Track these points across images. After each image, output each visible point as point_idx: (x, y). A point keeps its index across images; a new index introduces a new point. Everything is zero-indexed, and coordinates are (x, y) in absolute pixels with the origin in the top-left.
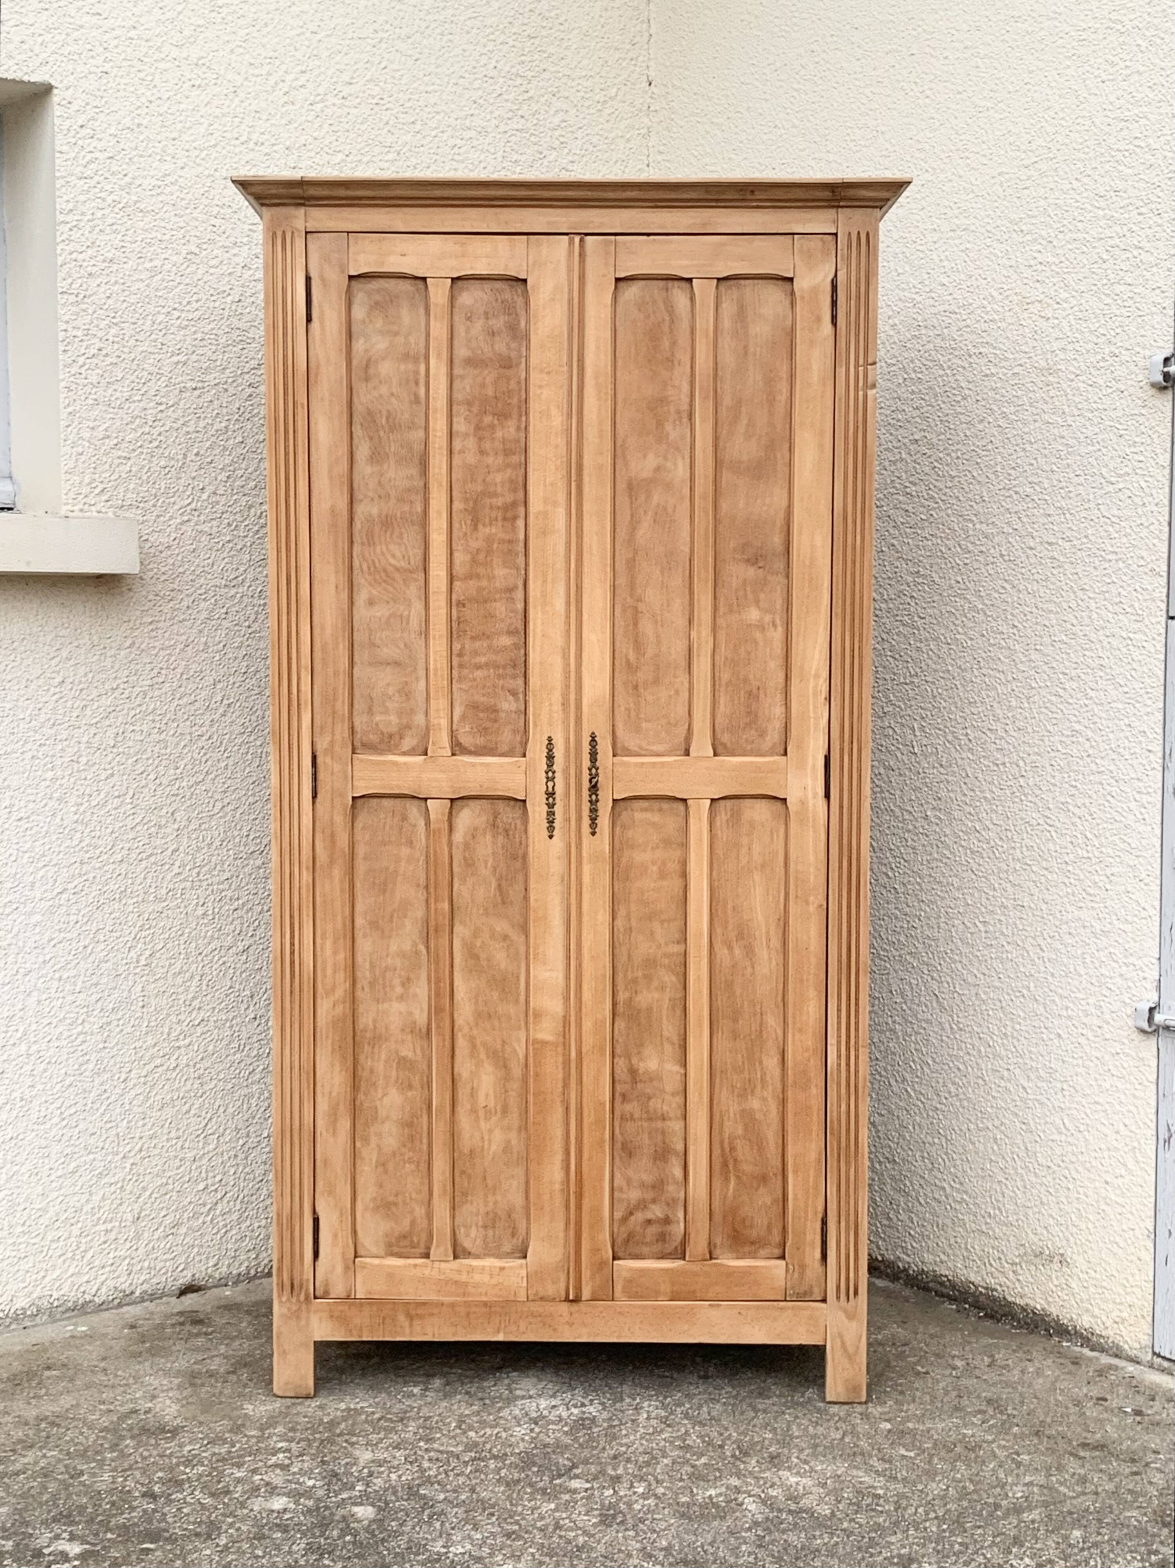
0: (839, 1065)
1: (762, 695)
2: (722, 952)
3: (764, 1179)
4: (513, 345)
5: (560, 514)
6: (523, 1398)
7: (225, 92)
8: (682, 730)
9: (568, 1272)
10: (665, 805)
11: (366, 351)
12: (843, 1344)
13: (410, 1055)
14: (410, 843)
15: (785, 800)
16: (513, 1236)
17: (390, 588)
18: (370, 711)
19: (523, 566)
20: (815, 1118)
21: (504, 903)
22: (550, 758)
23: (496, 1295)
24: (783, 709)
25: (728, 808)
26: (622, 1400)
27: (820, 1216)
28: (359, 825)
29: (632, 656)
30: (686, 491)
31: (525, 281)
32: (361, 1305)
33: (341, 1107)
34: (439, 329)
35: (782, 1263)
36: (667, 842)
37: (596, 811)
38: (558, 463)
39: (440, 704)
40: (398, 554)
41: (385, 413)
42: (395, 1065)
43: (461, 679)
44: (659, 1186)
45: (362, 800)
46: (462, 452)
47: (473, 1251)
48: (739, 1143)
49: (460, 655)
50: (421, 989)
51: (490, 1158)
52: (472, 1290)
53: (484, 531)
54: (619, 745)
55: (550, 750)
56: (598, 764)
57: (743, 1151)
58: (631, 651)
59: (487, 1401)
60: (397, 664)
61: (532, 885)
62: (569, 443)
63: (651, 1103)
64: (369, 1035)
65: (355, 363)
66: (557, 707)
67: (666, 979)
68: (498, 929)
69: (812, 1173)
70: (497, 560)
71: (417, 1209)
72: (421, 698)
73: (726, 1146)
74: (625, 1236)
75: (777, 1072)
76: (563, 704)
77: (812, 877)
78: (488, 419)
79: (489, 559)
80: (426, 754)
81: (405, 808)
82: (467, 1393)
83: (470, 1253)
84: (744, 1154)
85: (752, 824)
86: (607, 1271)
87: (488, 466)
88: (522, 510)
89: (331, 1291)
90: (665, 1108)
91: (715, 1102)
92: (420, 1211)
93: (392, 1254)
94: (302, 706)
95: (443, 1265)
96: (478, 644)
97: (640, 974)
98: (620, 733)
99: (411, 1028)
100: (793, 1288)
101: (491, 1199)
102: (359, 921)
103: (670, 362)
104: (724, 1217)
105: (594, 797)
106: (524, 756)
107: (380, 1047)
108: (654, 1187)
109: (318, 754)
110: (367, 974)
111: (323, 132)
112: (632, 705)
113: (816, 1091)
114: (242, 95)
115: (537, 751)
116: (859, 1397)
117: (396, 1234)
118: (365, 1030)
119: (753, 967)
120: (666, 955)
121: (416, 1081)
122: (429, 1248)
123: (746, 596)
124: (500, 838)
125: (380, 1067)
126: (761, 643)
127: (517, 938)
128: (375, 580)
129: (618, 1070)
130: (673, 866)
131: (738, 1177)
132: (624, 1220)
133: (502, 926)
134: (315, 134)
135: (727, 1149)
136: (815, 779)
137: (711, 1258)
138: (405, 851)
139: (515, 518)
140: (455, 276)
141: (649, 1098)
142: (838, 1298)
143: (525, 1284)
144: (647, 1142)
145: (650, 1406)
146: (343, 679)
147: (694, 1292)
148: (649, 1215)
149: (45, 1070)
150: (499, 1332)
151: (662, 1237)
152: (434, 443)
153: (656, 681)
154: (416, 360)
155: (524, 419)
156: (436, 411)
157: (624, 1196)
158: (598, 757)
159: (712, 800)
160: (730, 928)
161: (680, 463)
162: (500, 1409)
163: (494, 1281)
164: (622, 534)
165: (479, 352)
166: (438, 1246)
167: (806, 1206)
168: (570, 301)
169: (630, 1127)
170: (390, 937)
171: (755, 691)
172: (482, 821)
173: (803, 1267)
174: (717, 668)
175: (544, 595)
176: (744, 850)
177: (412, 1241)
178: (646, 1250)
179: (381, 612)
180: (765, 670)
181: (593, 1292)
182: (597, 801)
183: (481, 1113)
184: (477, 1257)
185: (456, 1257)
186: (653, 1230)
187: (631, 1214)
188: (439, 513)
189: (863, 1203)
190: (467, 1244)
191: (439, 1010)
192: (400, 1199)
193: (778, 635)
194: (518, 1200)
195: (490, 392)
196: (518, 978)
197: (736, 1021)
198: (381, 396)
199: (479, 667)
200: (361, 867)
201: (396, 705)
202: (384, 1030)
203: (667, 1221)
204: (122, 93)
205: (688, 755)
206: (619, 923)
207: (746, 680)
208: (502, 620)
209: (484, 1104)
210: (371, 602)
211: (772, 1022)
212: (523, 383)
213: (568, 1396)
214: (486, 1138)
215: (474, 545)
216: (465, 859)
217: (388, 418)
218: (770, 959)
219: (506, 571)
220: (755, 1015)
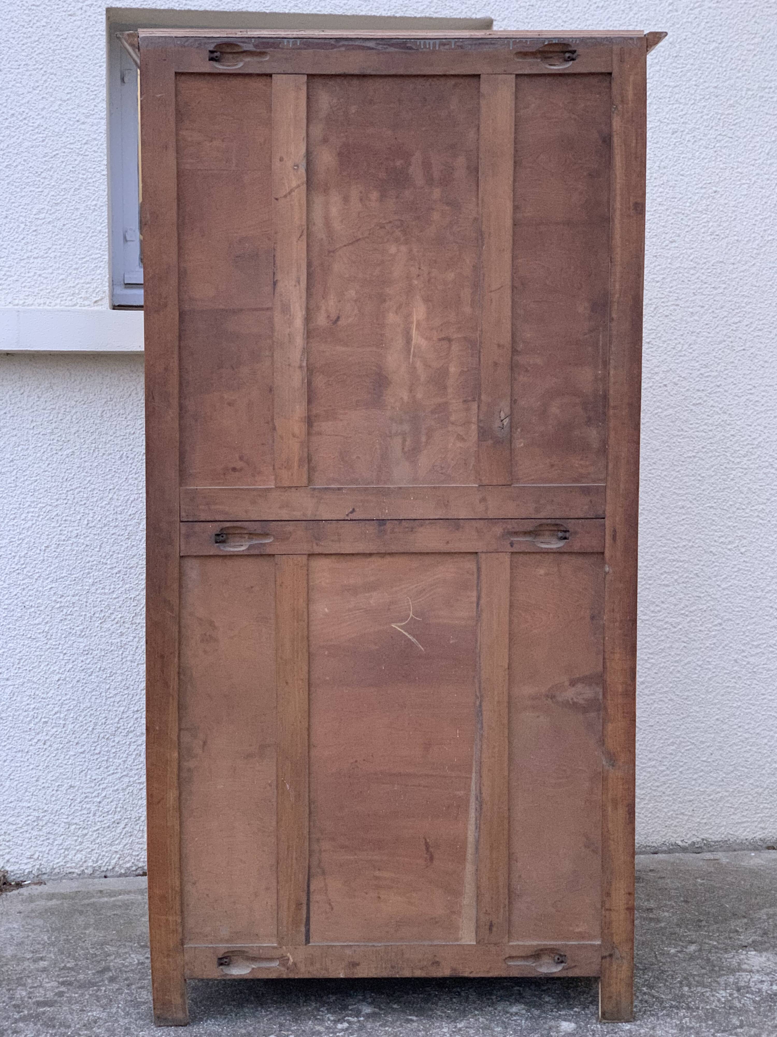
7: (623, 8)
111: (701, 28)
114: (635, 9)
134: (694, 31)
204: (544, 18)
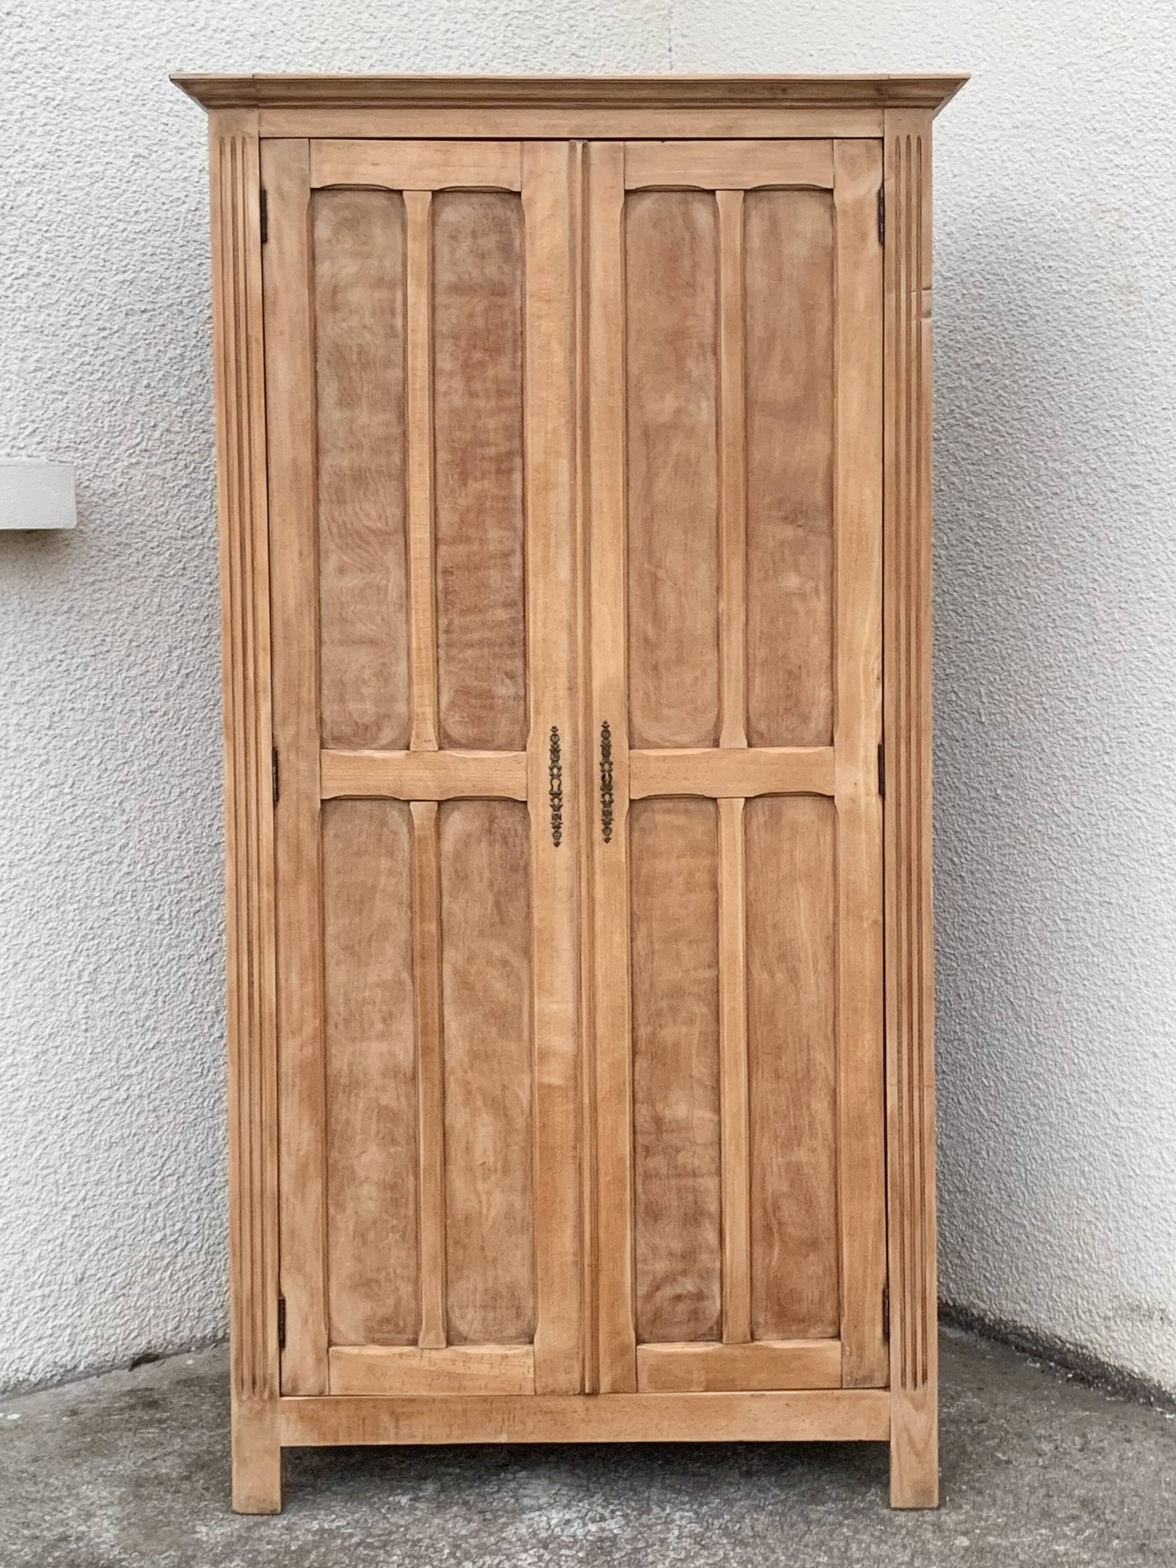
0: (900, 1108)
1: (804, 675)
2: (761, 977)
3: (813, 1244)
4: (507, 269)
5: (564, 464)
6: (532, 1509)
8: (711, 716)
9: (584, 1360)
10: (692, 806)
11: (333, 276)
12: (911, 1440)
13: (394, 1104)
14: (391, 853)
15: (833, 797)
16: (518, 1318)
17: (363, 553)
18: (342, 699)
19: (519, 525)
20: (874, 1170)
21: (502, 922)
22: (555, 751)
23: (498, 1389)
24: (828, 691)
25: (767, 808)
26: (649, 1511)
27: (881, 1288)
28: (330, 831)
29: (650, 631)
30: (712, 438)
31: (519, 193)
32: (337, 1402)
33: (311, 1167)
34: (417, 250)
35: (837, 1344)
36: (695, 850)
37: (610, 813)
38: (562, 405)
39: (423, 690)
40: (374, 514)
41: (355, 349)
42: (375, 1117)
43: (450, 659)
44: (689, 1256)
45: (334, 803)
46: (446, 394)
47: (469, 1336)
48: (784, 1203)
49: (447, 632)
50: (405, 1026)
51: (489, 1224)
52: (469, 1384)
53: (474, 486)
54: (636, 736)
55: (555, 743)
56: (611, 759)
57: (790, 1212)
58: (650, 625)
59: (489, 1516)
60: (373, 642)
61: (536, 902)
62: (572, 383)
63: (681, 1157)
64: (343, 1080)
65: (319, 289)
66: (562, 692)
67: (696, 1009)
68: (496, 953)
69: (871, 1237)
70: (490, 522)
71: (403, 1286)
72: (402, 684)
73: (769, 1205)
74: (650, 1315)
75: (828, 1118)
76: (570, 689)
78: (478, 355)
79: (481, 518)
80: (408, 748)
81: (384, 813)
82: (465, 1503)
83: (466, 1339)
84: (790, 1216)
85: (794, 828)
86: (630, 1357)
87: (478, 411)
88: (518, 460)
89: (301, 1387)
90: (696, 1162)
91: (755, 1154)
92: (406, 1289)
93: (375, 1342)
94: (261, 695)
95: (434, 1354)
96: (469, 618)
97: (664, 1004)
98: (637, 719)
99: (393, 1072)
100: (851, 1374)
101: (491, 1273)
102: (331, 946)
103: (691, 285)
104: (769, 1289)
105: (607, 797)
106: (524, 749)
107: (357, 1096)
108: (683, 1256)
109: (282, 749)
110: (342, 1009)
112: (651, 688)
113: (874, 1141)
115: (540, 745)
116: (930, 1502)
117: (378, 1317)
118: (338, 1075)
119: (798, 994)
120: (695, 982)
121: (400, 1134)
122: (416, 1333)
123: (783, 560)
124: (497, 846)
125: (357, 1120)
126: (802, 614)
127: (519, 963)
128: (347, 544)
129: (640, 1120)
130: (701, 877)
131: (784, 1243)
132: (649, 1296)
133: (501, 950)
135: (770, 1210)
136: (868, 772)
137: (753, 1339)
138: (385, 863)
139: (511, 471)
140: (437, 188)
141: (678, 1151)
142: (904, 1384)
143: (531, 1375)
144: (675, 1203)
145: (682, 1518)
146: (309, 662)
147: (733, 1380)
148: (679, 1290)
150: (501, 1432)
151: (695, 1315)
152: (414, 384)
153: (680, 661)
154: (391, 286)
155: (519, 354)
156: (415, 346)
157: (648, 1268)
158: (612, 750)
159: (746, 799)
160: (770, 948)
161: (704, 405)
162: (506, 1525)
163: (495, 1372)
164: (636, 487)
165: (467, 277)
166: (427, 1332)
167: (865, 1276)
168: (572, 216)
169: (655, 1186)
170: (368, 965)
171: (795, 670)
172: (476, 826)
173: (861, 1348)
174: (751, 644)
175: (546, 559)
176: (785, 857)
177: (397, 1325)
178: (676, 1331)
179: (353, 581)
180: (807, 646)
181: (613, 1383)
182: (611, 802)
183: (479, 1171)
184: (474, 1342)
185: (449, 1343)
186: (682, 1308)
187: (658, 1288)
188: (421, 465)
189: (931, 1275)
190: (463, 1327)
191: (427, 1050)
192: (382, 1276)
193: (820, 605)
194: (523, 1274)
195: (480, 322)
196: (520, 1010)
197: (778, 1057)
198: (350, 328)
199: (470, 645)
200: (333, 882)
201: (372, 690)
202: (361, 1076)
203: (700, 1296)
205: (718, 746)
206: (639, 944)
207: (785, 658)
208: (498, 591)
209: (480, 1162)
210: (342, 570)
211: (821, 1058)
212: (518, 312)
213: (585, 1505)
214: (484, 1201)
215: (463, 502)
216: (457, 872)
217: (359, 354)
218: (818, 986)
219: (501, 533)
220: (801, 1050)
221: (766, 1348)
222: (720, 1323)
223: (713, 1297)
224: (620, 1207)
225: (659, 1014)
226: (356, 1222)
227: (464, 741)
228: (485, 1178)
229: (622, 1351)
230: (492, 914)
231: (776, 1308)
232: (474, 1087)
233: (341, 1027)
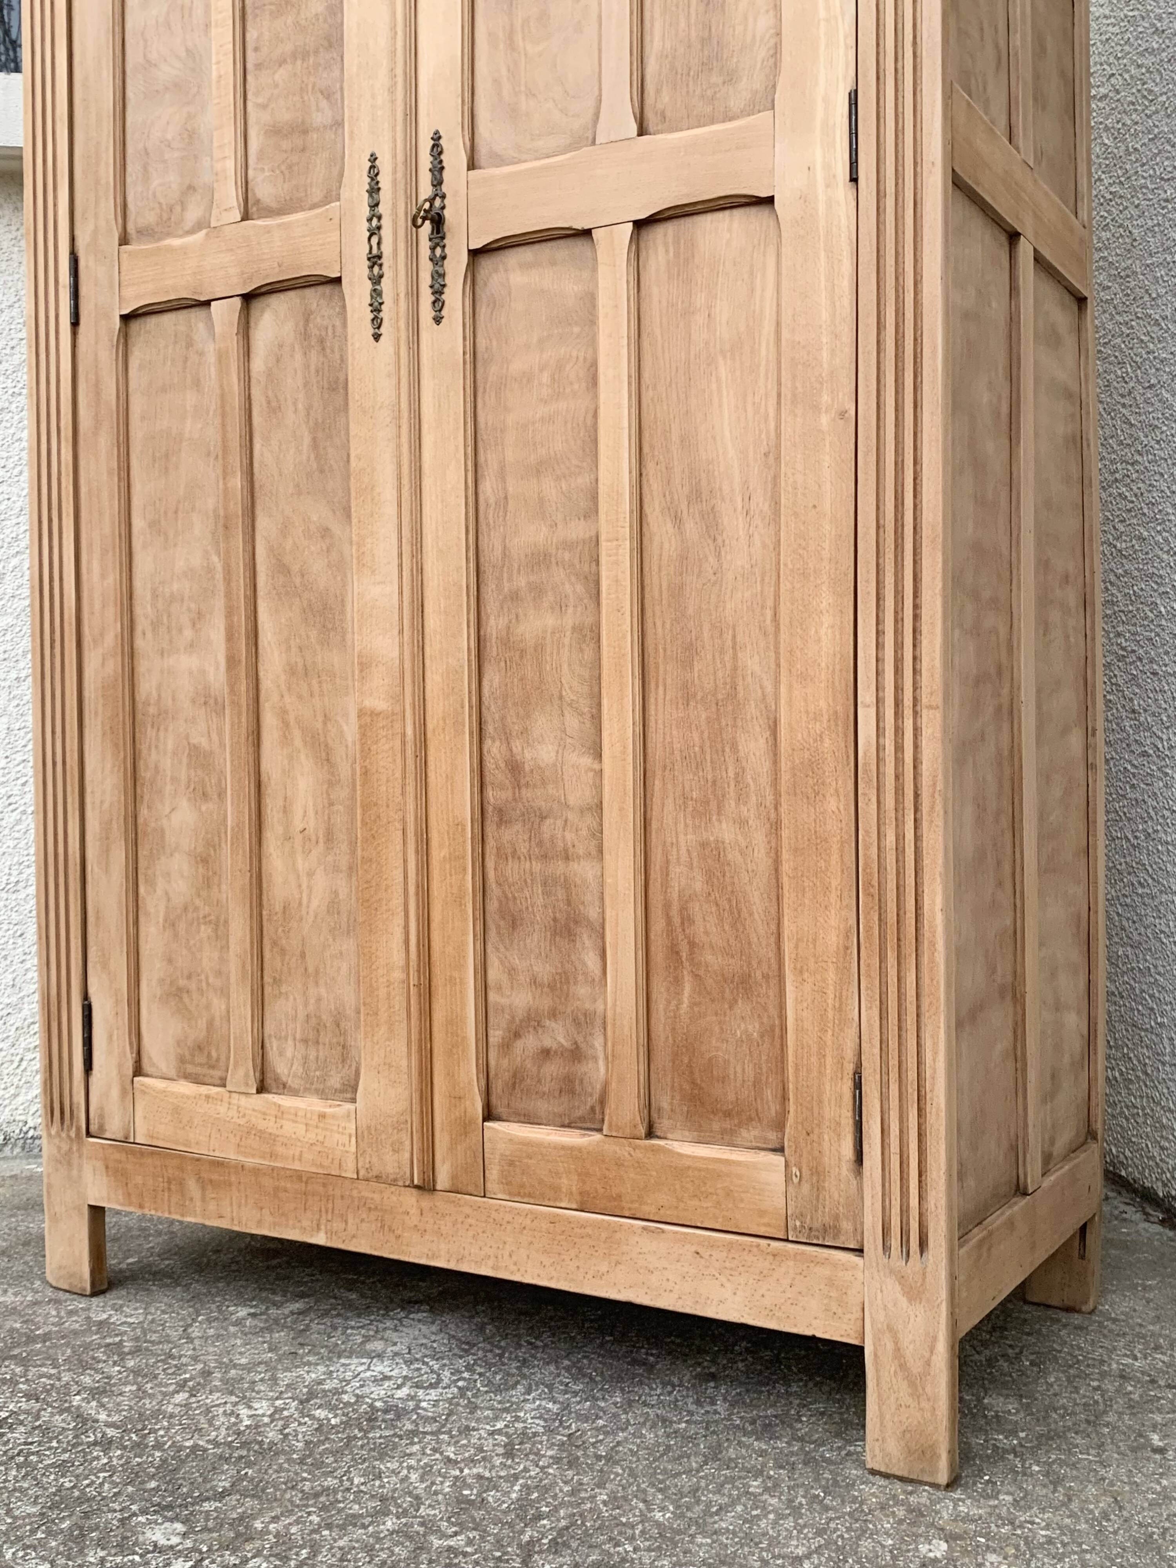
0: (879, 748)
8: (588, 100)
9: (412, 1134)
10: (558, 249)
12: (899, 1354)
13: (204, 742)
14: (197, 384)
15: (772, 199)
16: (341, 1061)
18: (146, 173)
20: (835, 857)
21: (322, 471)
22: (373, 192)
23: (314, 1164)
25: (670, 239)
27: (850, 1068)
28: (136, 363)
32: (142, 1154)
33: (115, 826)
35: (778, 1160)
36: (564, 325)
37: (443, 276)
42: (185, 760)
43: (258, 89)
44: (561, 985)
45: (134, 319)
47: (291, 1082)
48: (695, 909)
49: (257, 49)
50: (217, 631)
51: (311, 919)
52: (280, 1150)
54: (479, 149)
55: (374, 179)
56: (444, 188)
57: (706, 926)
59: (304, 1350)
60: (177, 87)
63: (547, 828)
64: (152, 710)
66: (382, 98)
67: (567, 588)
68: (314, 518)
69: (831, 976)
71: (215, 1001)
72: (207, 137)
73: (674, 912)
74: (507, 1076)
75: (764, 767)
76: (390, 90)
77: (825, 355)
80: (208, 225)
83: (284, 1085)
84: (707, 933)
86: (474, 1139)
89: (107, 1127)
90: (569, 836)
91: (654, 825)
92: (218, 1006)
93: (187, 1077)
95: (243, 1100)
96: (280, 22)
97: (521, 582)
98: (484, 125)
99: (203, 697)
100: (802, 1217)
101: (312, 991)
102: (138, 523)
104: (675, 1056)
106: (338, 198)
107: (166, 730)
108: (552, 987)
110: (149, 608)
112: (504, 72)
113: (837, 805)
116: (934, 1471)
117: (190, 1043)
118: (147, 703)
119: (719, 556)
120: (568, 545)
121: (212, 784)
122: (225, 1070)
124: (314, 355)
125: (167, 763)
127: (338, 528)
129: (489, 764)
131: (696, 976)
132: (506, 1046)
133: (319, 512)
135: (677, 920)
136: (830, 145)
137: (650, 1134)
138: (190, 399)
141: (543, 818)
142: (886, 1249)
143: (353, 1149)
144: (540, 901)
145: (536, 1408)
146: (107, 126)
147: (619, 1197)
148: (548, 1043)
149: (18, 822)
150: (318, 1228)
151: (569, 1086)
157: (504, 1001)
158: (445, 174)
159: (635, 223)
160: (676, 479)
163: (311, 1136)
166: (236, 1067)
167: (821, 1045)
169: (512, 870)
170: (175, 545)
172: (289, 330)
173: (818, 1172)
176: (700, 319)
177: (209, 1056)
178: (542, 1107)
181: (454, 1177)
182: (444, 258)
183: (298, 842)
184: (295, 1093)
185: (261, 1089)
186: (552, 1069)
187: (517, 1035)
189: (935, 1053)
190: (278, 1068)
192: (193, 986)
194: (348, 996)
197: (687, 664)
201: (177, 155)
202: (170, 701)
203: (576, 1054)
205: (594, 143)
206: (488, 487)
209: (301, 828)
211: (754, 661)
213: (434, 1364)
214: (304, 886)
216: (269, 402)
218: (751, 539)
220: (722, 651)
221: (669, 1152)
222: (602, 1101)
223: (595, 1059)
224: (459, 899)
225: (515, 597)
226: (167, 907)
227: (274, 205)
228: (307, 853)
229: (463, 1127)
230: (308, 460)
231: (687, 1086)
232: (291, 718)
233: (149, 635)
